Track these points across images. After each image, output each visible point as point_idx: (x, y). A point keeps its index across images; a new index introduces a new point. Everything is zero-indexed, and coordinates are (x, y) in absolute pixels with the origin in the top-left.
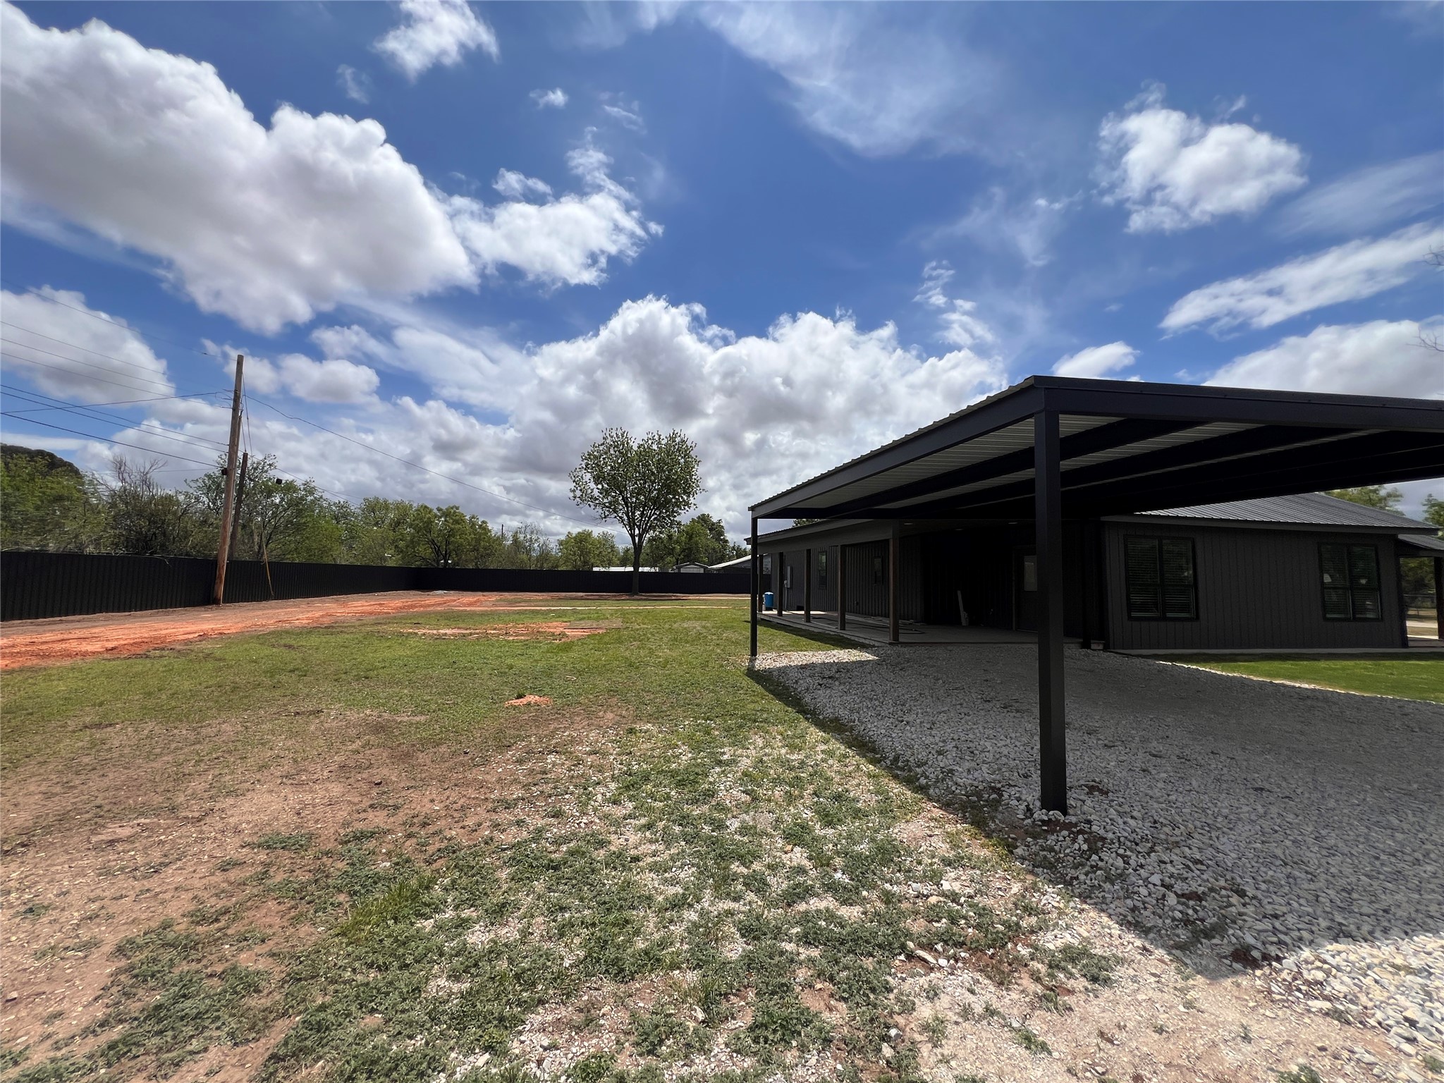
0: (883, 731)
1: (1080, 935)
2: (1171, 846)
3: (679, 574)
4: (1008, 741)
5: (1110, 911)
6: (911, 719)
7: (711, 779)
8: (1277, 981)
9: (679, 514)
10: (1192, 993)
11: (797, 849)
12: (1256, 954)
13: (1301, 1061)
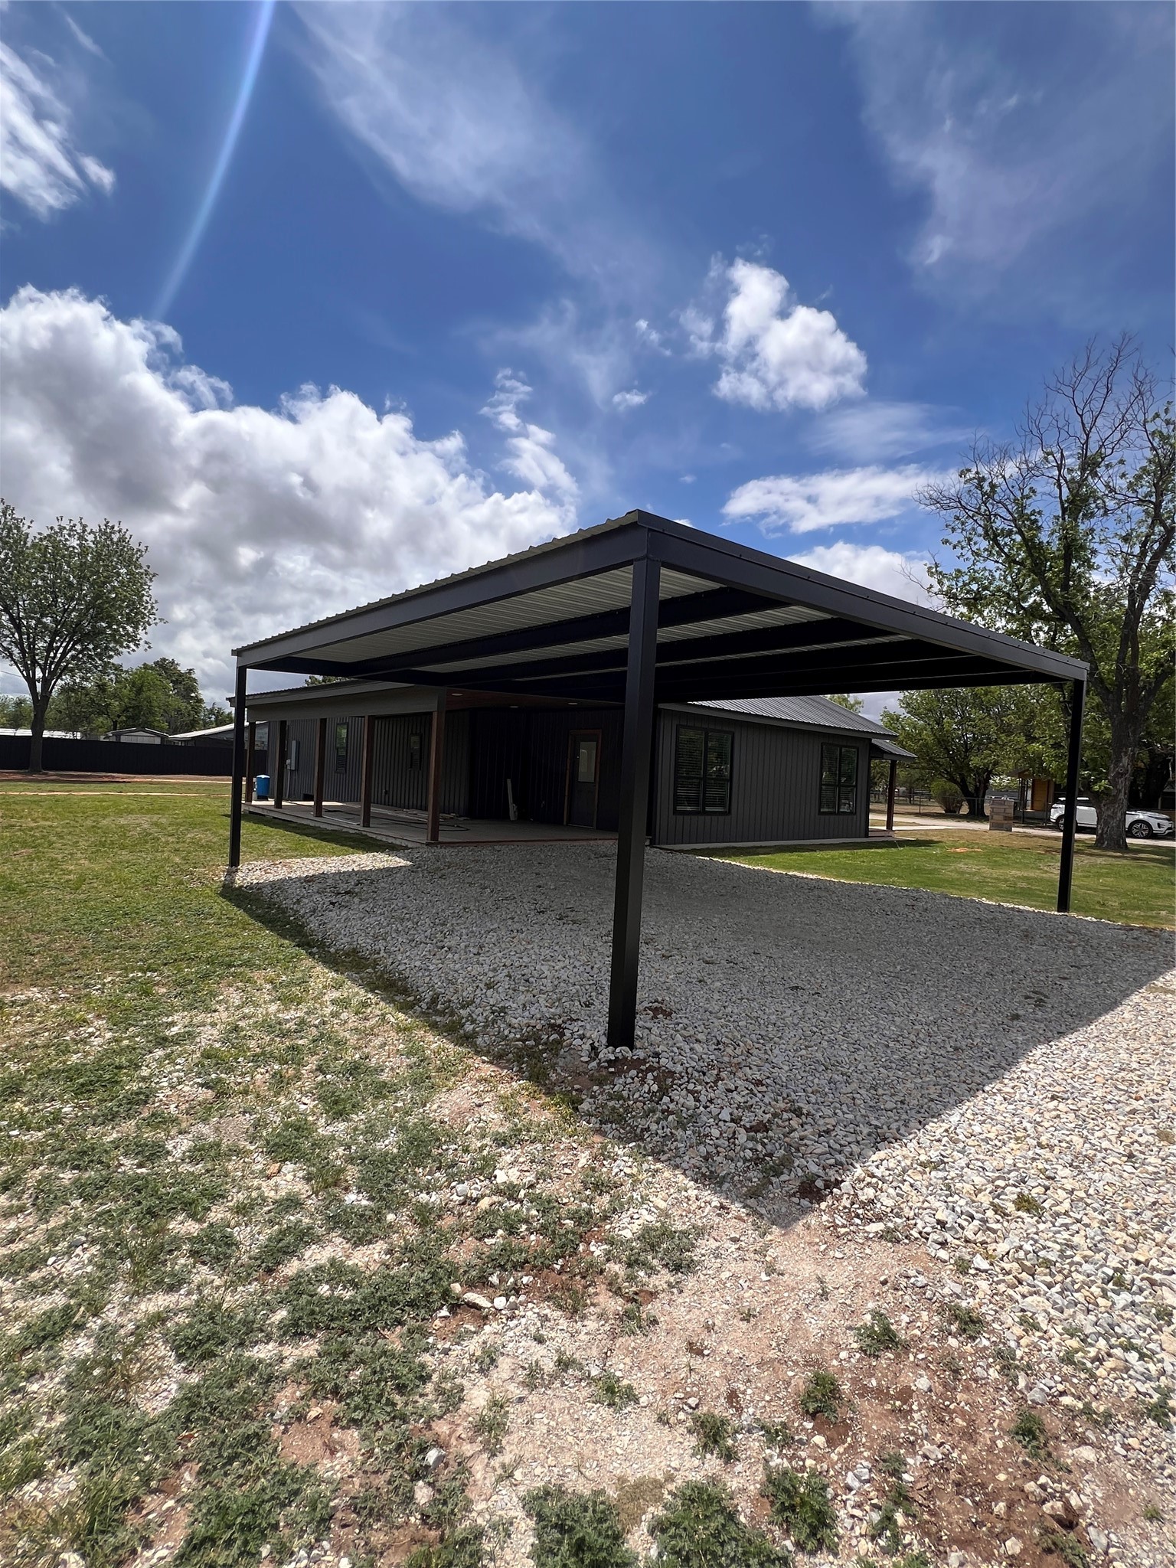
0: (418, 963)
1: (657, 1208)
2: (734, 1070)
3: (118, 743)
4: (567, 961)
5: (684, 1165)
6: (453, 943)
7: (145, 1072)
8: (839, 1211)
9: (119, 654)
10: (771, 1252)
11: (289, 1167)
12: (819, 1183)
13: (871, 1305)
